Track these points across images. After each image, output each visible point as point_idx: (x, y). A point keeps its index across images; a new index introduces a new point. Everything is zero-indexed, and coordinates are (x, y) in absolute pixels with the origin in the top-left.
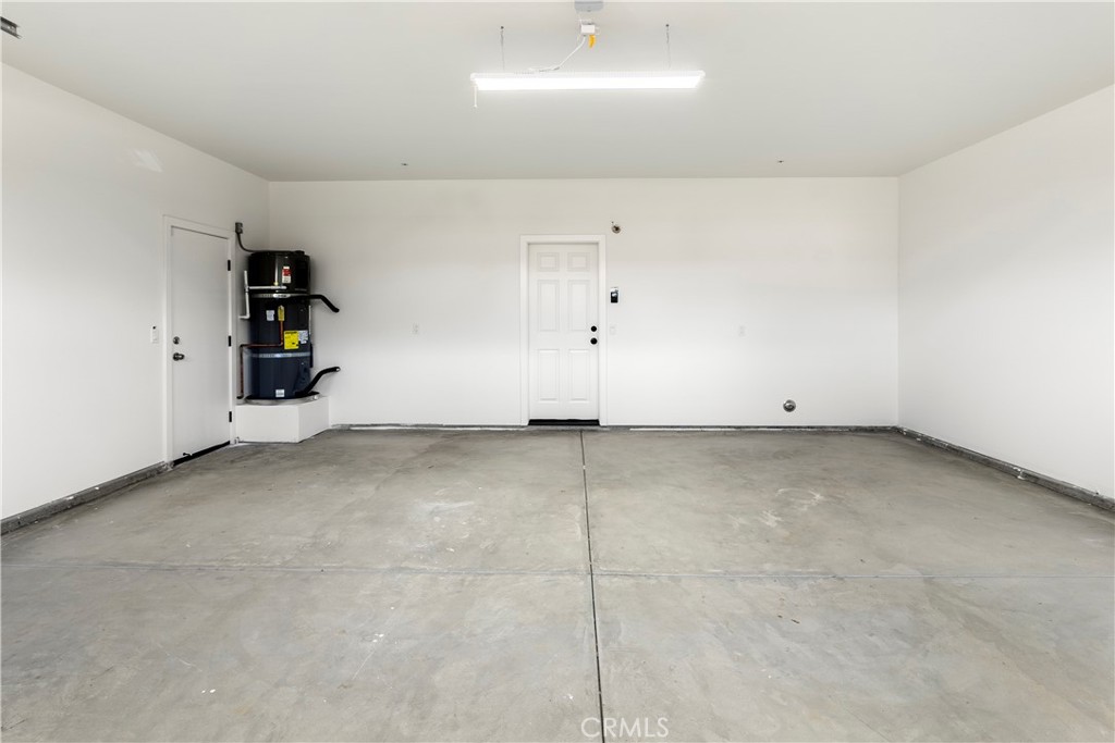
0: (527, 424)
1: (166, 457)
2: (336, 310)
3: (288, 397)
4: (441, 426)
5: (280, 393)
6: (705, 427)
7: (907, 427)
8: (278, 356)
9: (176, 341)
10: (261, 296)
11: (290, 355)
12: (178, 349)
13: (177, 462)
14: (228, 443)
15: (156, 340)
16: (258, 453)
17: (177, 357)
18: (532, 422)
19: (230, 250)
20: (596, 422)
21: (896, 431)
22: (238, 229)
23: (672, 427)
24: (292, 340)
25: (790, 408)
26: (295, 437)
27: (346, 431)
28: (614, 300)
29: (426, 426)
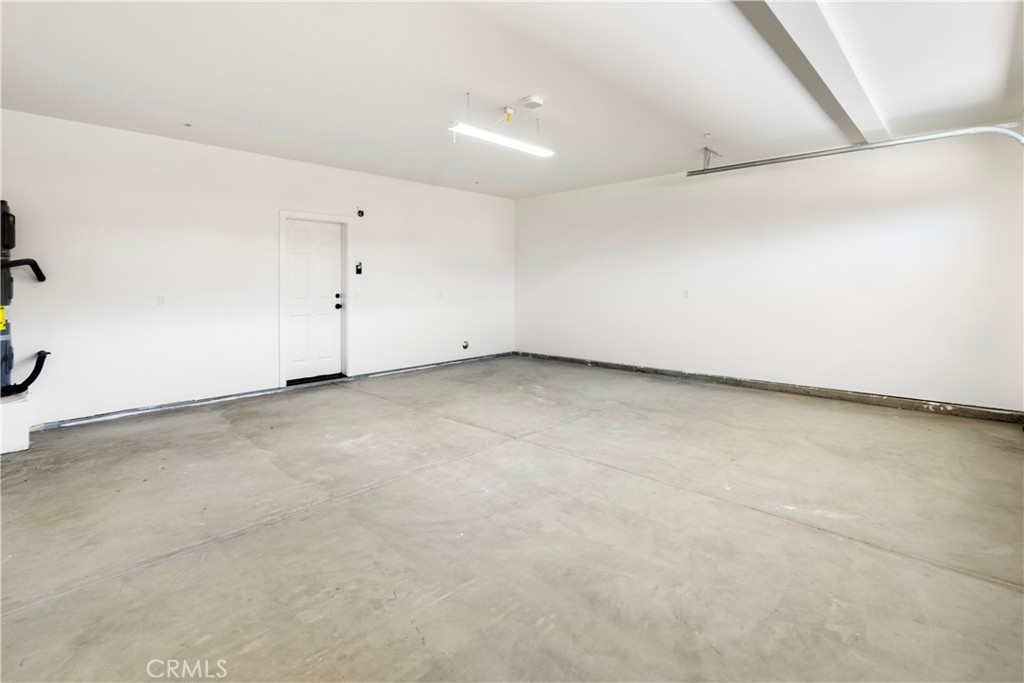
0: (285, 385)
2: (41, 279)
4: (193, 402)
7: (521, 351)
18: (290, 383)
20: (343, 375)
21: (515, 354)
28: (359, 271)
29: (174, 405)
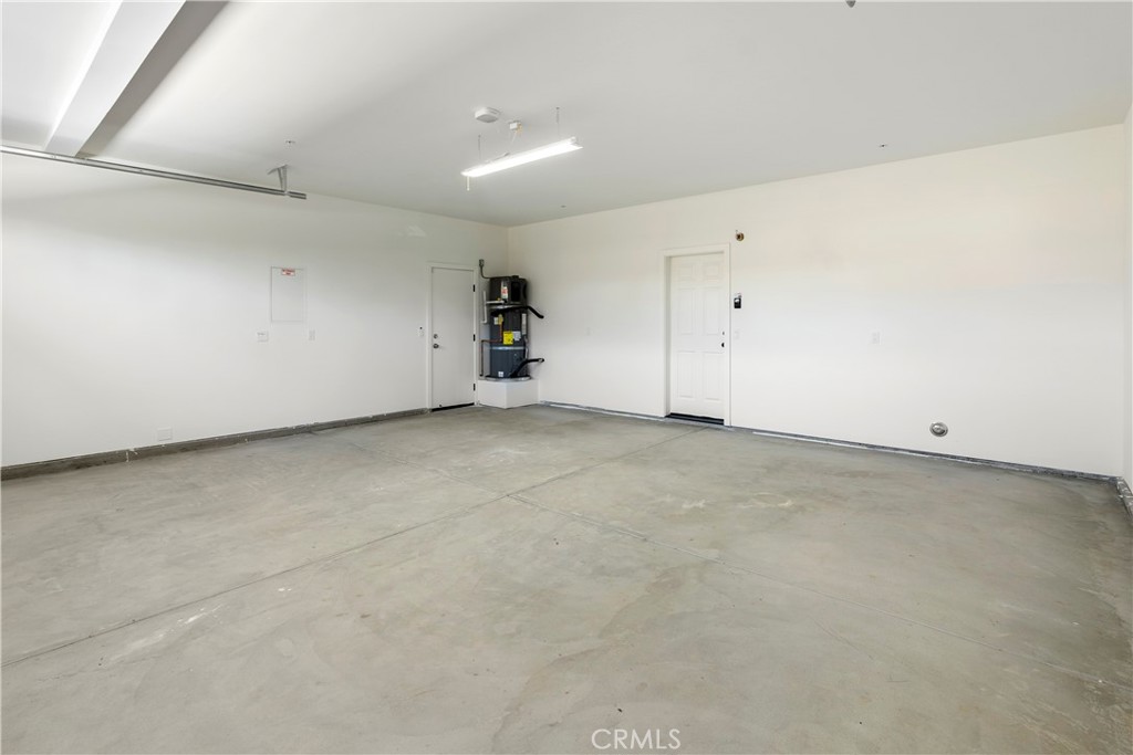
0: (662, 414)
1: (428, 405)
2: (542, 317)
3: (505, 377)
5: (501, 374)
6: (831, 440)
8: (500, 348)
9: (435, 336)
10: (494, 307)
11: (507, 348)
12: (436, 341)
13: (434, 410)
14: (473, 404)
15: (423, 335)
16: (487, 412)
17: (436, 346)
18: (670, 415)
19: (475, 278)
20: (721, 422)
22: (481, 265)
23: (796, 436)
24: (510, 337)
25: (940, 432)
26: (504, 405)
27: (547, 406)
28: (738, 305)
